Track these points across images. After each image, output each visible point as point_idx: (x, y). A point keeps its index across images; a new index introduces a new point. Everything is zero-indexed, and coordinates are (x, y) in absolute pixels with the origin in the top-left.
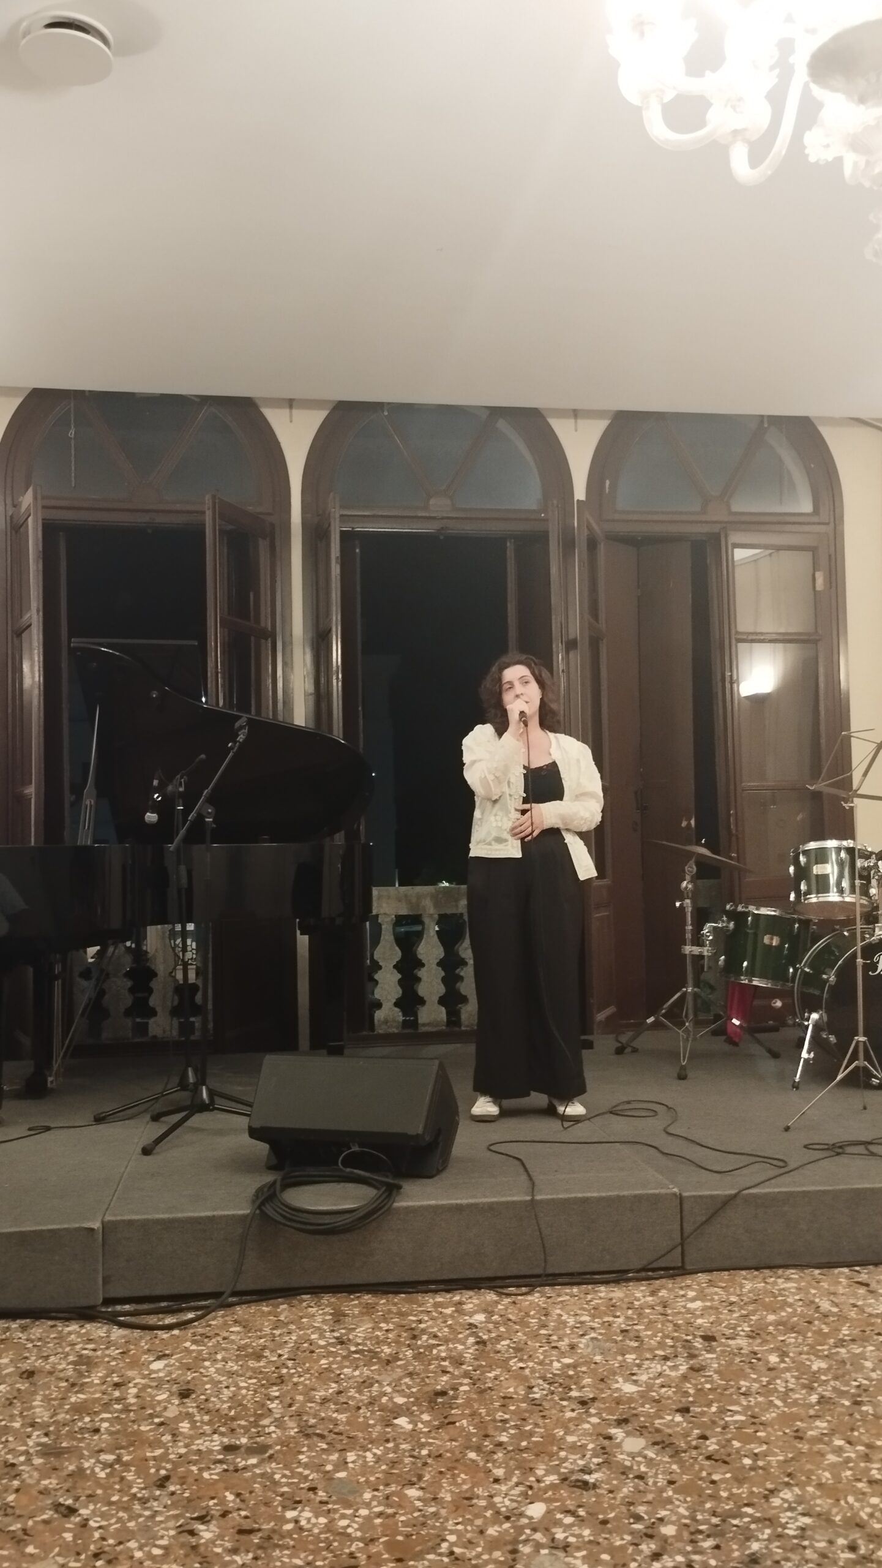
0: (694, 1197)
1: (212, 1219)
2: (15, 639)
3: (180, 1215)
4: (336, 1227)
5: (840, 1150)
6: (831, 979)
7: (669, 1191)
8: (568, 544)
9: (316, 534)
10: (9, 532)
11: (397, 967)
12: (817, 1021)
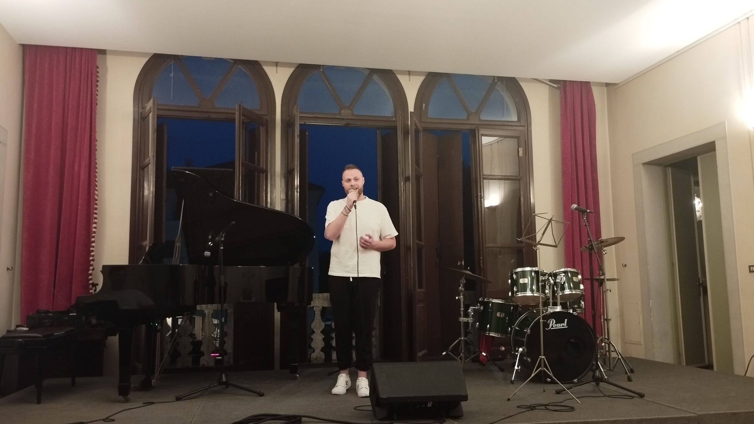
2: (141, 172)
5: (534, 408)
6: (528, 331)
8: (406, 133)
9: (288, 125)
10: (140, 120)
11: (323, 332)
12: (522, 351)
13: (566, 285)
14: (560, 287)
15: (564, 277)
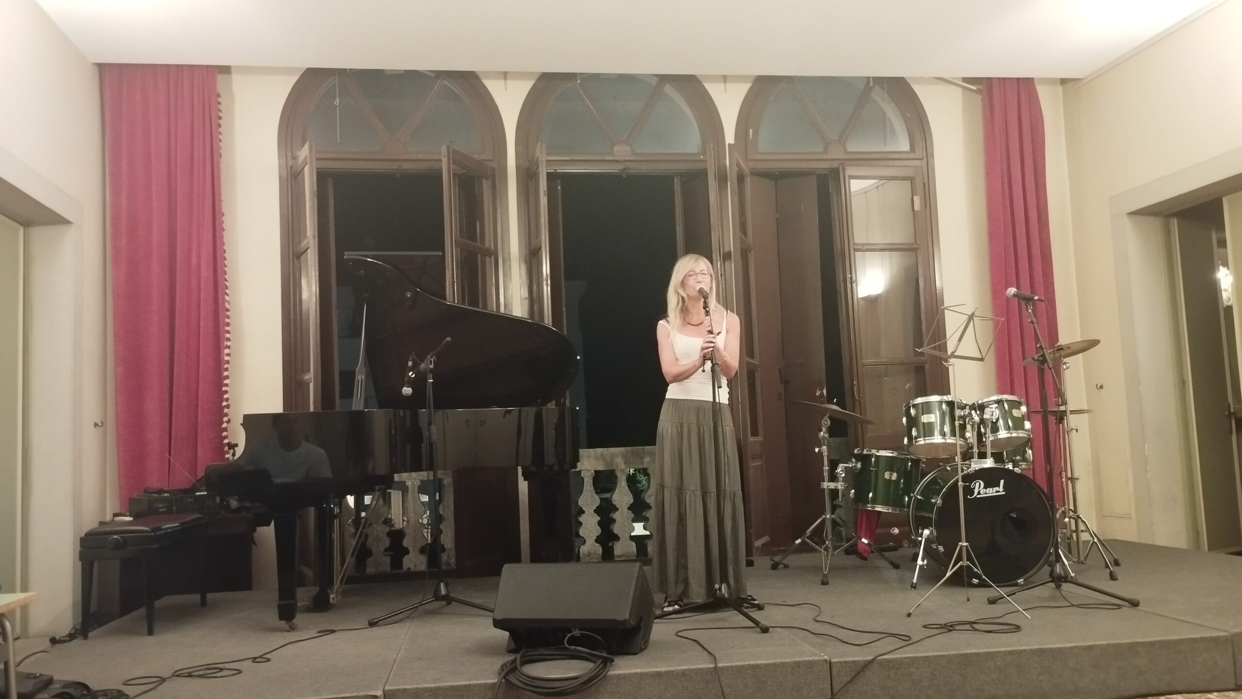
0: (840, 662)
1: (467, 687)
2: (295, 262)
3: (443, 684)
4: (564, 690)
5: (951, 628)
6: (938, 502)
7: (820, 658)
8: (722, 179)
9: (527, 176)
10: (289, 176)
11: (597, 511)
12: (928, 535)
13: (1001, 422)
14: (990, 426)
15: (997, 412)
